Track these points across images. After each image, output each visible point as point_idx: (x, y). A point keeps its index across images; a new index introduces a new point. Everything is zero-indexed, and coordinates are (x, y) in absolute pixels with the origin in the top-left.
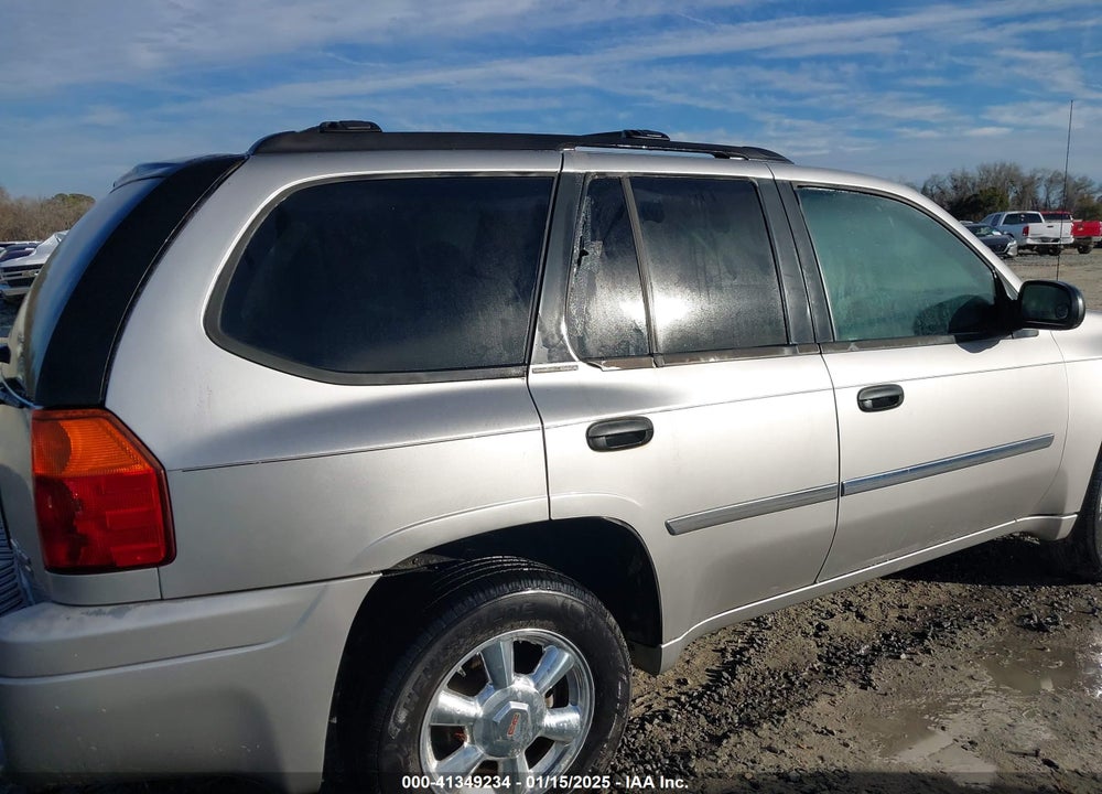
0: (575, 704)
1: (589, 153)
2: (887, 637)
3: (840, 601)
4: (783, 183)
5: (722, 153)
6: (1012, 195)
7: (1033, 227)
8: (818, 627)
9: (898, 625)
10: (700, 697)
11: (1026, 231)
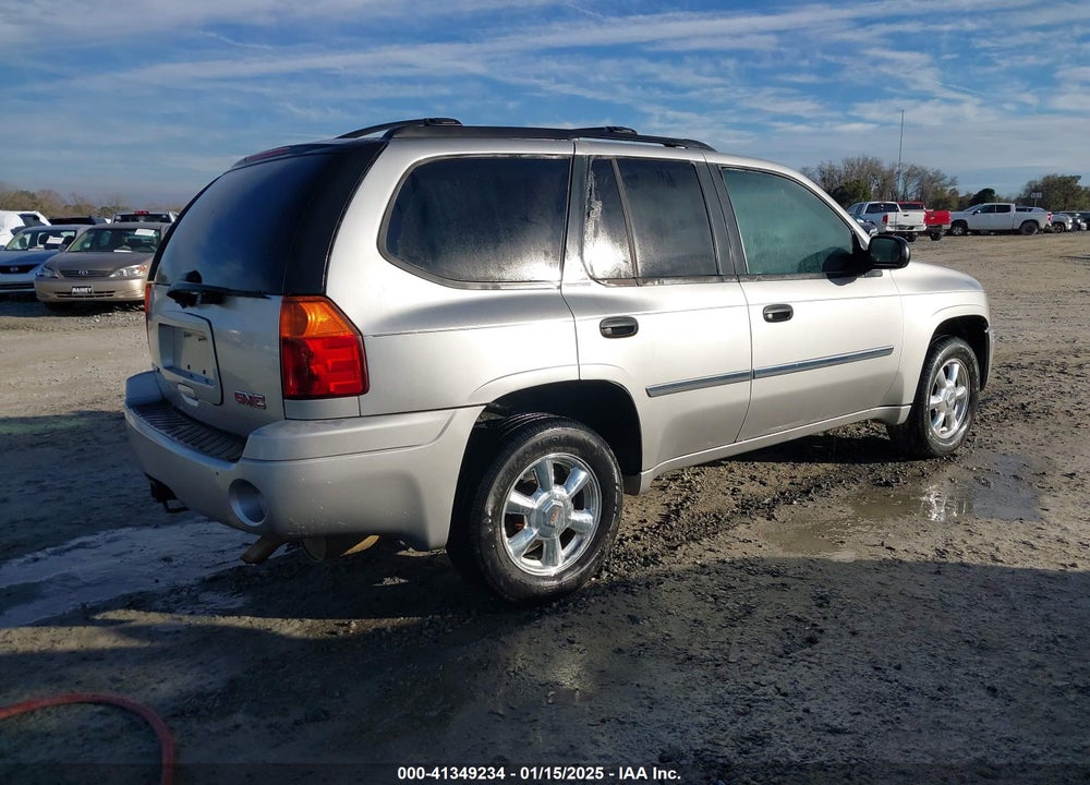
0: (588, 508)
1: (590, 142)
2: (783, 494)
3: (747, 475)
4: (712, 165)
5: (670, 144)
6: (874, 187)
7: (891, 216)
8: (734, 490)
9: (791, 487)
10: (657, 528)
11: (885, 219)
